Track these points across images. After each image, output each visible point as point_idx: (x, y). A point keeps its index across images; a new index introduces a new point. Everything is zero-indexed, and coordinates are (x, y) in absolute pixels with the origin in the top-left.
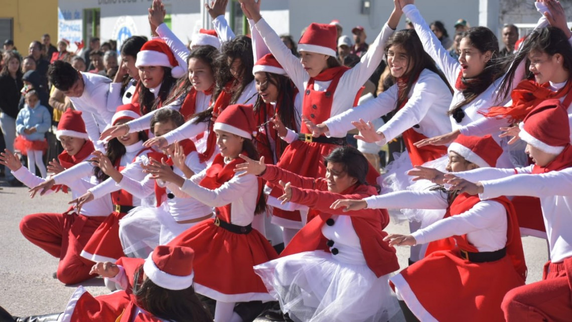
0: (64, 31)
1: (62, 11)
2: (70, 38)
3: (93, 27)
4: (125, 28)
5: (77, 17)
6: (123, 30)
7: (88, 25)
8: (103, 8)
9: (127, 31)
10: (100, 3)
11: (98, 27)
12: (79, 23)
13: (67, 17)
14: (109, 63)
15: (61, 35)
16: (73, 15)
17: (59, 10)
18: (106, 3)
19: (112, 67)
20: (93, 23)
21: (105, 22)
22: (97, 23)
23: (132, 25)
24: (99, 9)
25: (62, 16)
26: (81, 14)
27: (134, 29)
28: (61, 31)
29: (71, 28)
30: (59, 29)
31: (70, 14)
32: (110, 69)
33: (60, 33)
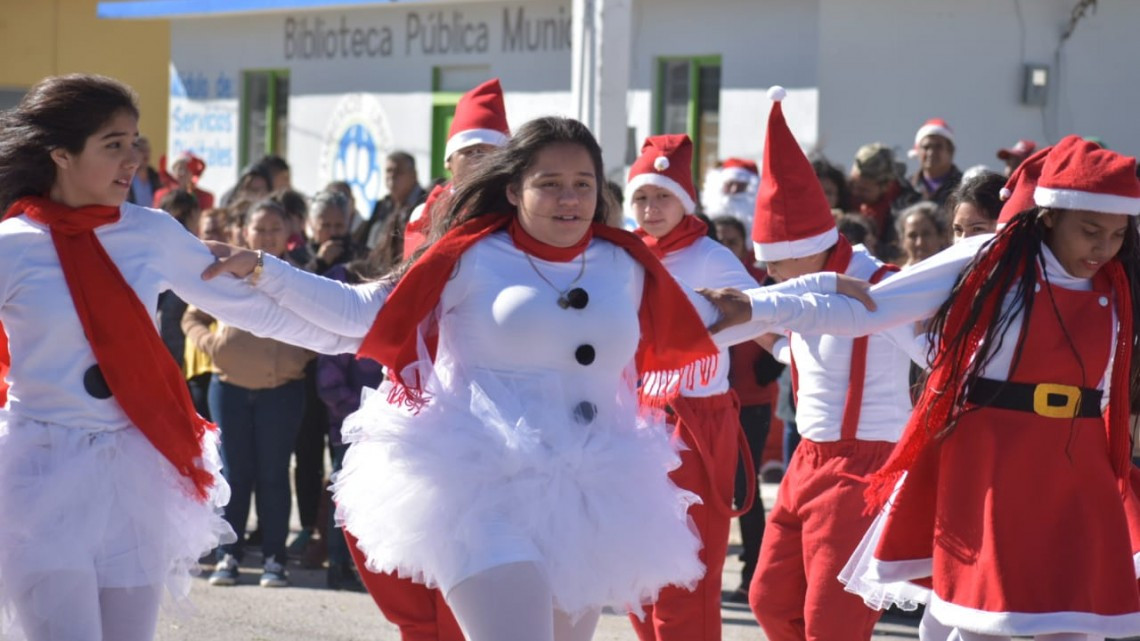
0: (187, 130)
1: (181, 74)
2: (202, 149)
3: (268, 121)
4: (359, 129)
5: (223, 93)
6: (353, 134)
7: (255, 116)
8: (297, 70)
9: (365, 138)
10: (289, 57)
11: (282, 123)
12: (230, 108)
13: (197, 90)
14: (326, 225)
15: (177, 143)
16: (212, 86)
17: (173, 71)
18: (307, 56)
19: (333, 238)
20: (269, 112)
21: (302, 109)
22: (281, 111)
23: (378, 121)
24: (287, 72)
25: (181, 89)
26: (236, 86)
27: (382, 132)
28: (178, 129)
29: (205, 123)
30: (173, 124)
31: (203, 83)
32: (329, 243)
33: (173, 136)
